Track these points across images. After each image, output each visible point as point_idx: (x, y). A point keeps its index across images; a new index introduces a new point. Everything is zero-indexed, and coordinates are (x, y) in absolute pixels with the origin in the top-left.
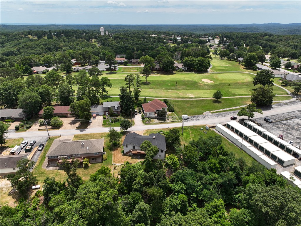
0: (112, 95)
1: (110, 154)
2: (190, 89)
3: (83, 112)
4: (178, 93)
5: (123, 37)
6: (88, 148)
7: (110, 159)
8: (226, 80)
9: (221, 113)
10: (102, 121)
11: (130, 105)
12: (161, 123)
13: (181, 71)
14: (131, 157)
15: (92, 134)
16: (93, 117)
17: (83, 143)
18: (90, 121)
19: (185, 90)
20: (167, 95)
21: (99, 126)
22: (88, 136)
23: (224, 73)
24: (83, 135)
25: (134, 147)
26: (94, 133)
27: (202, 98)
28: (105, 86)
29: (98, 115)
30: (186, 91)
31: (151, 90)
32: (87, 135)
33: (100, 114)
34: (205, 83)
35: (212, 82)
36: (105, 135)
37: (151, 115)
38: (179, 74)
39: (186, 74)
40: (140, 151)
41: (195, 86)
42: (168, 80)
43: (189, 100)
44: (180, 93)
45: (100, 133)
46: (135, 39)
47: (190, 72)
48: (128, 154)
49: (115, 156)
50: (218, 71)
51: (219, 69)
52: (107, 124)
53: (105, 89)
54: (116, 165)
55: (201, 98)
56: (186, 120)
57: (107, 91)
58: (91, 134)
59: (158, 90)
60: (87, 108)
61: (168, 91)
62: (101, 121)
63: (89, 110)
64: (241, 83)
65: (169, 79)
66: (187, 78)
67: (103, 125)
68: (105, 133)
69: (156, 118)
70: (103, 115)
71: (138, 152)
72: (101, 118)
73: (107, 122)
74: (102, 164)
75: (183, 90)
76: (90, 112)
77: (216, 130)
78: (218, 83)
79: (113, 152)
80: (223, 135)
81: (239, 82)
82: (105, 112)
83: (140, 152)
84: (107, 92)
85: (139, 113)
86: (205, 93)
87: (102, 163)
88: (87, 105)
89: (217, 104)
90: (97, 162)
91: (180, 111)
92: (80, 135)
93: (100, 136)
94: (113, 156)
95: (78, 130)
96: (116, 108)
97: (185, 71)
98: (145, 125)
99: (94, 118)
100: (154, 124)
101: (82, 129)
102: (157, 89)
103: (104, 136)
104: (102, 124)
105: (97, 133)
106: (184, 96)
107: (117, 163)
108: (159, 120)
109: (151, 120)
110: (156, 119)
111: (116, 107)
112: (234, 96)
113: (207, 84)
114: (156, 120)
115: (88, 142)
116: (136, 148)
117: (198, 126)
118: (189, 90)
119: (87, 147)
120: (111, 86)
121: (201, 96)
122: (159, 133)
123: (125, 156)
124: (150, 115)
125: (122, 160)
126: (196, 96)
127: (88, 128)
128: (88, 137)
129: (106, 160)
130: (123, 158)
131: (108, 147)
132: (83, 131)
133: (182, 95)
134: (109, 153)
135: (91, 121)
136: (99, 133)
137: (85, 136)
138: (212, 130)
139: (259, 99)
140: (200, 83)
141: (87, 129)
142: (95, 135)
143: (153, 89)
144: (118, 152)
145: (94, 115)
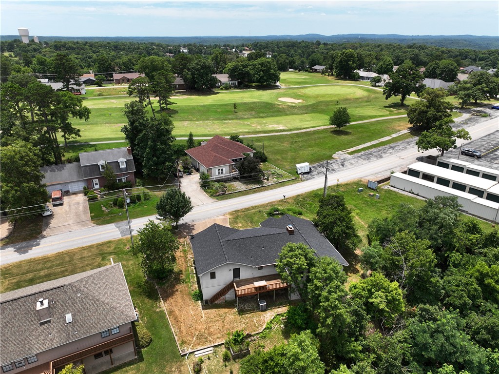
0: (92, 141)
1: (155, 312)
2: (268, 117)
3: (19, 184)
4: (248, 125)
5: (73, 45)
6: (69, 317)
7: (163, 332)
8: (324, 96)
9: (368, 151)
10: (85, 207)
11: (164, 152)
12: (255, 191)
13: (227, 87)
14: (235, 310)
15: (62, 253)
16: (54, 200)
17: (46, 302)
18: (46, 214)
19: (257, 118)
20: (228, 129)
21: (81, 223)
22: (49, 264)
23: (309, 87)
24: (30, 262)
25: (237, 273)
26: (69, 249)
27: (304, 128)
28: (70, 115)
29: (67, 193)
30: (264, 120)
31: (186, 123)
32: (45, 260)
33: (72, 188)
34: (289, 104)
35: (300, 101)
36: (111, 249)
37: (222, 173)
38: (225, 93)
39: (241, 92)
40: (263, 283)
41: (274, 110)
42: (211, 104)
43: (281, 135)
44: (251, 123)
45: (91, 247)
46: (101, 50)
47: (246, 89)
48: (220, 301)
49: (176, 320)
50: (295, 85)
51: (295, 82)
52: (107, 215)
53: (69, 125)
54: (198, 355)
55: (301, 129)
56: (309, 176)
57: (79, 131)
58: (60, 256)
59: (201, 122)
60: (28, 169)
61: (225, 123)
62: (81, 208)
63: (37, 179)
64: (353, 99)
65: (212, 102)
66: (246, 98)
67: (92, 218)
68: (110, 242)
69: (235, 179)
70: (85, 188)
71: (257, 288)
72: (81, 198)
73: (104, 209)
74: (141, 365)
75: (253, 118)
76: (42, 183)
77: (392, 187)
78: (311, 102)
79: (163, 306)
80: (418, 195)
81: (348, 97)
82: (89, 182)
83: (264, 287)
84: (77, 132)
85: (184, 172)
86: (301, 120)
87: (141, 359)
88: (28, 161)
89: (344, 138)
90: (117, 364)
91: (278, 159)
92: (19, 265)
93: (97, 255)
94: (170, 321)
95: (10, 250)
96: (123, 166)
97: (236, 87)
98: (218, 200)
99: (57, 203)
100: (239, 196)
101: (24, 244)
102: (197, 120)
103: (111, 253)
104: (89, 215)
105: (84, 249)
106: (266, 129)
107: (195, 345)
108: (246, 183)
109: (227, 185)
110: (238, 183)
111: (122, 162)
112: (362, 120)
113: (294, 105)
114: (239, 186)
115: (66, 292)
116: (244, 274)
117: (347, 184)
118: (265, 117)
119: (64, 313)
120: (88, 115)
121: (299, 127)
122: (270, 214)
123: (213, 310)
124: (219, 173)
125: (208, 328)
126: (289, 126)
127: (44, 237)
128: (50, 267)
129: (149, 344)
130: (209, 321)
131: (140, 287)
132: (30, 247)
133: (259, 128)
134: (148, 310)
135: (49, 213)
136: (89, 244)
137: (40, 266)
138: (383, 188)
139: (431, 114)
140: (279, 105)
141: (43, 241)
142: (78, 257)
143: (189, 122)
144: (180, 300)
145: (56, 194)
